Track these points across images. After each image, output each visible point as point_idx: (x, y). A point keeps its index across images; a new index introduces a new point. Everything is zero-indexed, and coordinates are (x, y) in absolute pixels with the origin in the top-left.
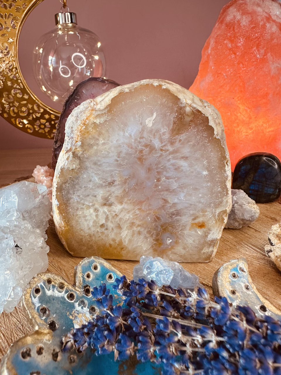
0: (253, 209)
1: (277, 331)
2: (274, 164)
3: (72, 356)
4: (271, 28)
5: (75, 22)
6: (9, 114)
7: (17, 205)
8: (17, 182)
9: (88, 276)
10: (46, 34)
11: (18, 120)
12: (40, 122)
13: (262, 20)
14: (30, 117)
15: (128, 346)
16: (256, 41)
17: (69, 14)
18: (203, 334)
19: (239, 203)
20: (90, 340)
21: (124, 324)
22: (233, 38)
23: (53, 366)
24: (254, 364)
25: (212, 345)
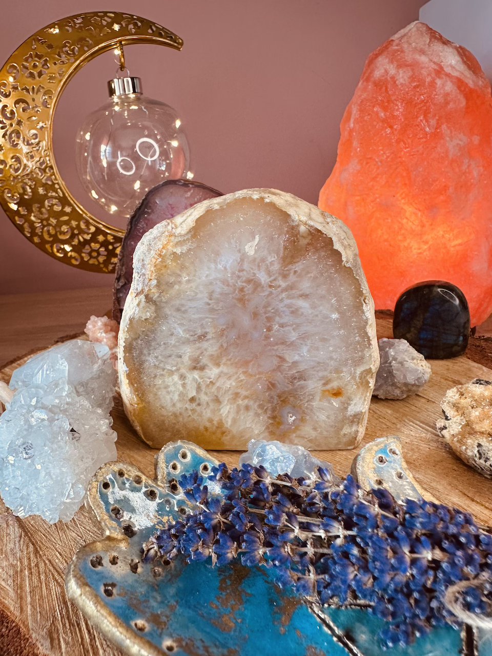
0: (420, 368)
2: (452, 297)
3: (156, 568)
4: (443, 85)
5: (139, 91)
6: (41, 237)
7: (67, 375)
8: (60, 344)
9: (174, 467)
10: (96, 111)
11: (56, 246)
12: (91, 247)
13: (428, 75)
14: (75, 240)
15: (228, 548)
16: (420, 109)
17: (130, 80)
18: (328, 528)
19: (399, 359)
20: (179, 544)
21: (223, 522)
22: (386, 104)
23: (131, 578)
24: (385, 554)
25: (339, 542)
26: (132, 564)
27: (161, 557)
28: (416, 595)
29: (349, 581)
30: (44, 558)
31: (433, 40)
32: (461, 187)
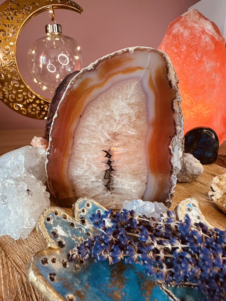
0: (199, 167)
1: (223, 235)
2: (212, 135)
3: (76, 265)
4: (205, 38)
5: (60, 31)
6: (8, 99)
7: (23, 163)
9: (83, 211)
10: (39, 40)
11: (15, 104)
12: (32, 106)
13: (198, 33)
14: (25, 102)
15: (119, 254)
16: (194, 48)
17: (56, 25)
18: (172, 243)
19: (189, 162)
20: (91, 251)
21: (115, 240)
22: (178, 45)
23: (64, 270)
24: (210, 257)
25: (178, 251)
26: (63, 263)
27: (80, 258)
28: (221, 280)
29: (188, 272)
30: (11, 259)
31: (201, 17)
32: (211, 86)
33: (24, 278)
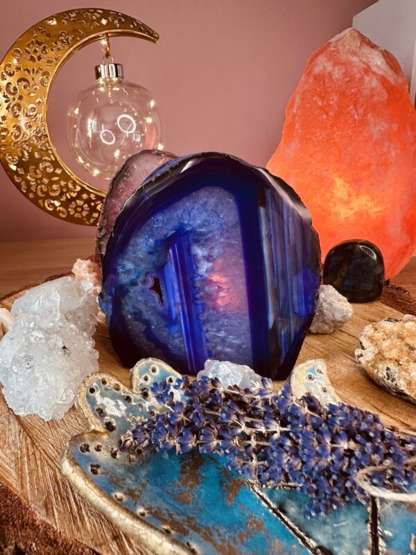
0: (345, 308)
3: (131, 455)
4: (370, 81)
5: (121, 76)
6: (35, 193)
7: (58, 304)
8: (49, 283)
9: (146, 379)
11: (48, 201)
12: (76, 204)
13: (358, 73)
14: (63, 196)
15: (189, 440)
17: (113, 66)
18: (268, 426)
19: (328, 301)
20: (151, 436)
21: (186, 421)
22: (324, 94)
24: (312, 443)
25: (276, 436)
26: (112, 452)
27: (136, 447)
28: (334, 477)
29: (282, 465)
30: (39, 448)
31: (363, 44)
32: (382, 165)
33: (58, 474)
